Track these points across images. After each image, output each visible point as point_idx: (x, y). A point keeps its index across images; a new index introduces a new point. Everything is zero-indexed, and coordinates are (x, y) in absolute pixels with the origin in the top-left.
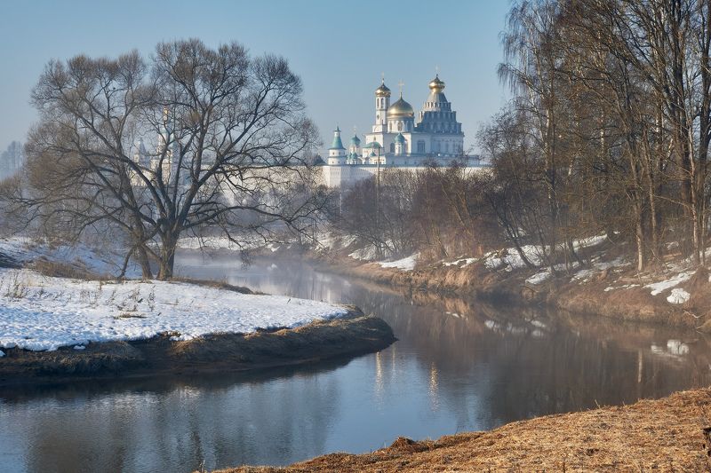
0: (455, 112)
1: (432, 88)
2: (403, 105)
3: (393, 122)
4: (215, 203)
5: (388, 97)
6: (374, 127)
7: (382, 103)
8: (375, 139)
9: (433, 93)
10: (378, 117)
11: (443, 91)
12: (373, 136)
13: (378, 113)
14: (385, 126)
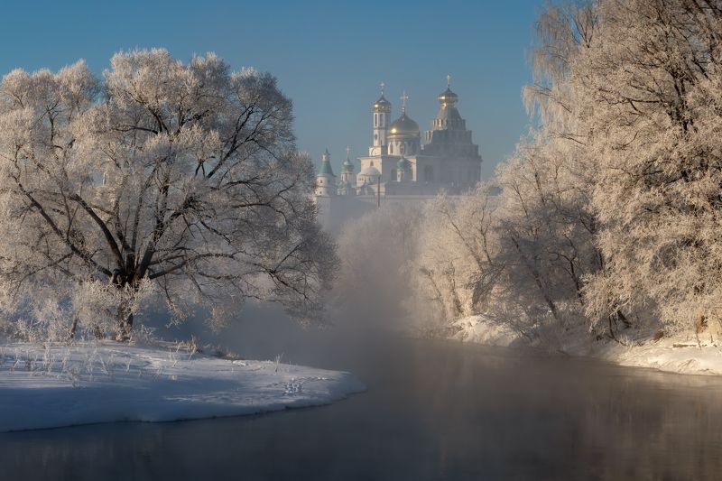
0: (471, 132)
1: (442, 101)
2: (406, 124)
3: (394, 143)
4: (183, 248)
5: (388, 112)
6: (371, 149)
7: (381, 120)
8: (372, 164)
9: (444, 108)
10: (376, 136)
11: (456, 105)
12: (370, 161)
13: (376, 132)
14: (384, 149)
